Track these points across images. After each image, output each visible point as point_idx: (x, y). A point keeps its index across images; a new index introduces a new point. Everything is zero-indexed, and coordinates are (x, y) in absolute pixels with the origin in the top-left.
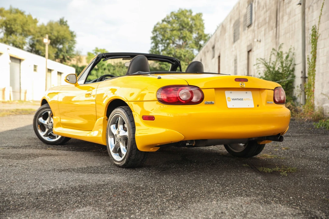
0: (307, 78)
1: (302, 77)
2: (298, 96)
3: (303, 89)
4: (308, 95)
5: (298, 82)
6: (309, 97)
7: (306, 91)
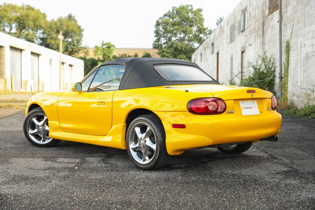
0: (283, 78)
1: (279, 77)
2: (277, 91)
3: (280, 86)
4: (284, 91)
5: (277, 80)
6: (284, 92)
7: (282, 87)
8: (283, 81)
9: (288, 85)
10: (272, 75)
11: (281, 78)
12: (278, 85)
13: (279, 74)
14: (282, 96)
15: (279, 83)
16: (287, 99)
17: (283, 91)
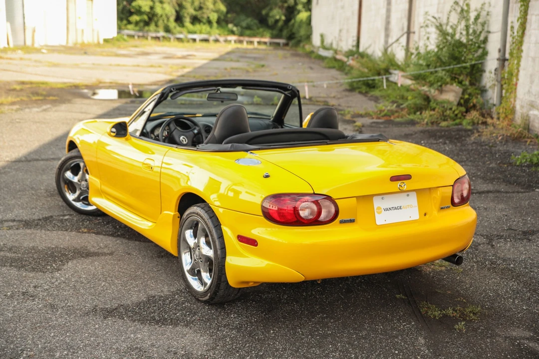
0: (507, 60)
1: (498, 60)
4: (507, 91)
6: (508, 94)
7: (503, 82)
8: (507, 69)
9: (517, 80)
10: (480, 51)
11: (503, 60)
12: (493, 75)
13: (500, 51)
14: (501, 103)
15: (496, 70)
16: (513, 111)
17: (504, 91)
